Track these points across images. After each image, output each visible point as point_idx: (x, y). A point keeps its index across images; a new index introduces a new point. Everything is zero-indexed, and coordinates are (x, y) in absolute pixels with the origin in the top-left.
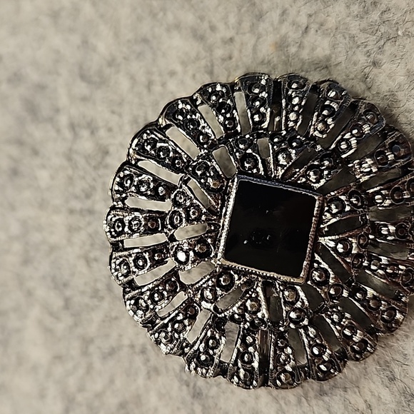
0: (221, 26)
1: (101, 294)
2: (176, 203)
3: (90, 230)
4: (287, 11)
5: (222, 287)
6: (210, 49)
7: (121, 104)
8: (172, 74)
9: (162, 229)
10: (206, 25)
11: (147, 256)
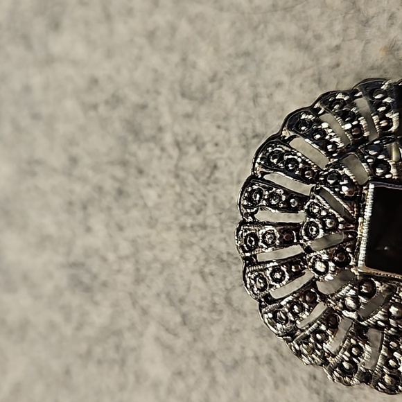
0: (326, 35)
1: (219, 307)
2: (310, 214)
3: (204, 244)
4: (394, 15)
5: (363, 295)
6: (317, 59)
7: (226, 118)
8: (279, 85)
9: (298, 241)
10: (310, 35)
11: (284, 269)
